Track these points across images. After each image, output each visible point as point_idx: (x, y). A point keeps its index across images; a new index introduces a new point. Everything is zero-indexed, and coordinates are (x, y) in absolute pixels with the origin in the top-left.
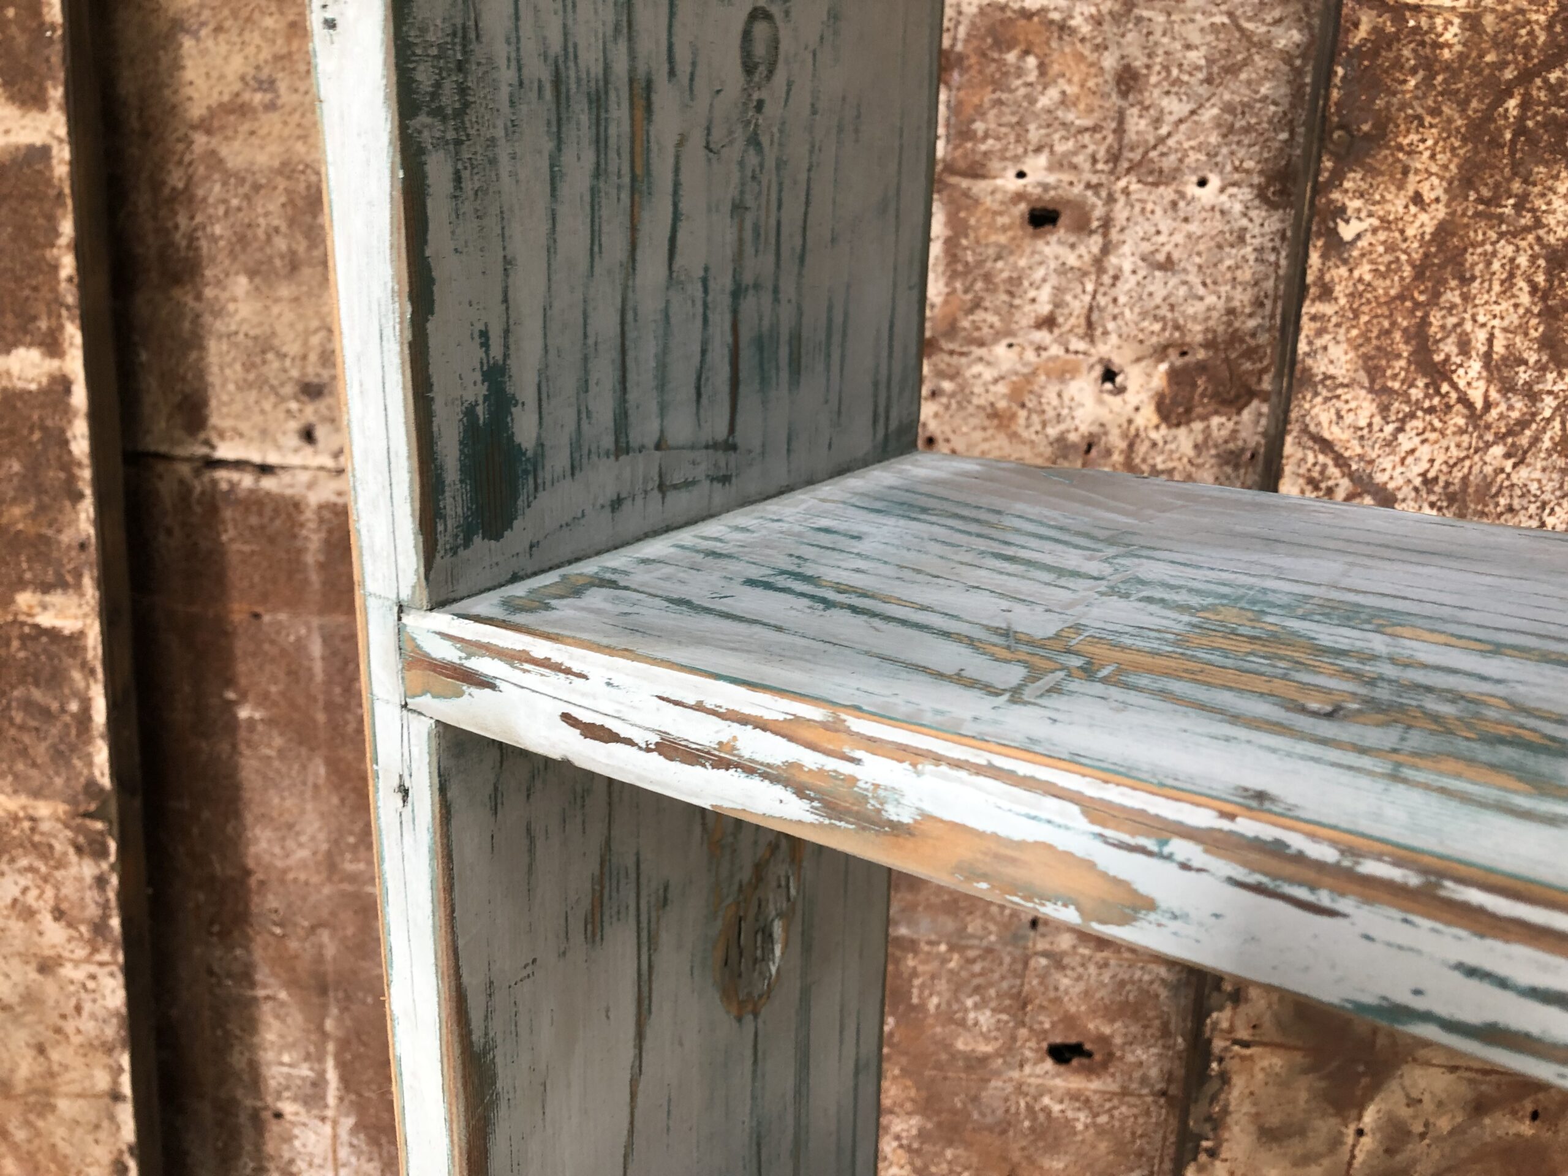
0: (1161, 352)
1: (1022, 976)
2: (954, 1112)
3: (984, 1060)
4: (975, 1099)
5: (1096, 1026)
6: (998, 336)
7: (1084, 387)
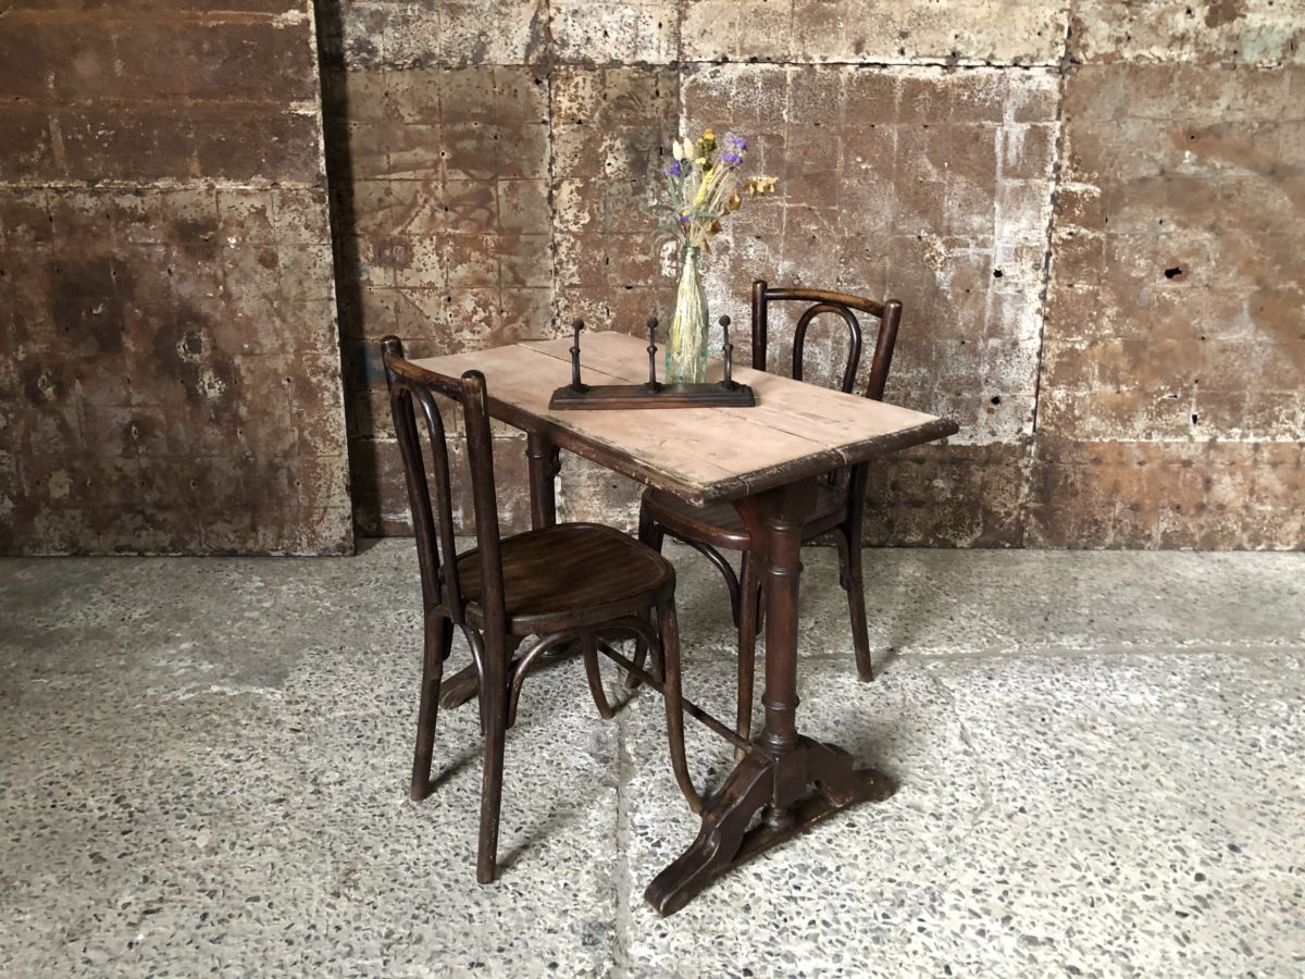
1: (1155, 243)
2: (1129, 302)
3: (1143, 278)
4: (1138, 296)
5: (1183, 260)
7: (1181, 17)
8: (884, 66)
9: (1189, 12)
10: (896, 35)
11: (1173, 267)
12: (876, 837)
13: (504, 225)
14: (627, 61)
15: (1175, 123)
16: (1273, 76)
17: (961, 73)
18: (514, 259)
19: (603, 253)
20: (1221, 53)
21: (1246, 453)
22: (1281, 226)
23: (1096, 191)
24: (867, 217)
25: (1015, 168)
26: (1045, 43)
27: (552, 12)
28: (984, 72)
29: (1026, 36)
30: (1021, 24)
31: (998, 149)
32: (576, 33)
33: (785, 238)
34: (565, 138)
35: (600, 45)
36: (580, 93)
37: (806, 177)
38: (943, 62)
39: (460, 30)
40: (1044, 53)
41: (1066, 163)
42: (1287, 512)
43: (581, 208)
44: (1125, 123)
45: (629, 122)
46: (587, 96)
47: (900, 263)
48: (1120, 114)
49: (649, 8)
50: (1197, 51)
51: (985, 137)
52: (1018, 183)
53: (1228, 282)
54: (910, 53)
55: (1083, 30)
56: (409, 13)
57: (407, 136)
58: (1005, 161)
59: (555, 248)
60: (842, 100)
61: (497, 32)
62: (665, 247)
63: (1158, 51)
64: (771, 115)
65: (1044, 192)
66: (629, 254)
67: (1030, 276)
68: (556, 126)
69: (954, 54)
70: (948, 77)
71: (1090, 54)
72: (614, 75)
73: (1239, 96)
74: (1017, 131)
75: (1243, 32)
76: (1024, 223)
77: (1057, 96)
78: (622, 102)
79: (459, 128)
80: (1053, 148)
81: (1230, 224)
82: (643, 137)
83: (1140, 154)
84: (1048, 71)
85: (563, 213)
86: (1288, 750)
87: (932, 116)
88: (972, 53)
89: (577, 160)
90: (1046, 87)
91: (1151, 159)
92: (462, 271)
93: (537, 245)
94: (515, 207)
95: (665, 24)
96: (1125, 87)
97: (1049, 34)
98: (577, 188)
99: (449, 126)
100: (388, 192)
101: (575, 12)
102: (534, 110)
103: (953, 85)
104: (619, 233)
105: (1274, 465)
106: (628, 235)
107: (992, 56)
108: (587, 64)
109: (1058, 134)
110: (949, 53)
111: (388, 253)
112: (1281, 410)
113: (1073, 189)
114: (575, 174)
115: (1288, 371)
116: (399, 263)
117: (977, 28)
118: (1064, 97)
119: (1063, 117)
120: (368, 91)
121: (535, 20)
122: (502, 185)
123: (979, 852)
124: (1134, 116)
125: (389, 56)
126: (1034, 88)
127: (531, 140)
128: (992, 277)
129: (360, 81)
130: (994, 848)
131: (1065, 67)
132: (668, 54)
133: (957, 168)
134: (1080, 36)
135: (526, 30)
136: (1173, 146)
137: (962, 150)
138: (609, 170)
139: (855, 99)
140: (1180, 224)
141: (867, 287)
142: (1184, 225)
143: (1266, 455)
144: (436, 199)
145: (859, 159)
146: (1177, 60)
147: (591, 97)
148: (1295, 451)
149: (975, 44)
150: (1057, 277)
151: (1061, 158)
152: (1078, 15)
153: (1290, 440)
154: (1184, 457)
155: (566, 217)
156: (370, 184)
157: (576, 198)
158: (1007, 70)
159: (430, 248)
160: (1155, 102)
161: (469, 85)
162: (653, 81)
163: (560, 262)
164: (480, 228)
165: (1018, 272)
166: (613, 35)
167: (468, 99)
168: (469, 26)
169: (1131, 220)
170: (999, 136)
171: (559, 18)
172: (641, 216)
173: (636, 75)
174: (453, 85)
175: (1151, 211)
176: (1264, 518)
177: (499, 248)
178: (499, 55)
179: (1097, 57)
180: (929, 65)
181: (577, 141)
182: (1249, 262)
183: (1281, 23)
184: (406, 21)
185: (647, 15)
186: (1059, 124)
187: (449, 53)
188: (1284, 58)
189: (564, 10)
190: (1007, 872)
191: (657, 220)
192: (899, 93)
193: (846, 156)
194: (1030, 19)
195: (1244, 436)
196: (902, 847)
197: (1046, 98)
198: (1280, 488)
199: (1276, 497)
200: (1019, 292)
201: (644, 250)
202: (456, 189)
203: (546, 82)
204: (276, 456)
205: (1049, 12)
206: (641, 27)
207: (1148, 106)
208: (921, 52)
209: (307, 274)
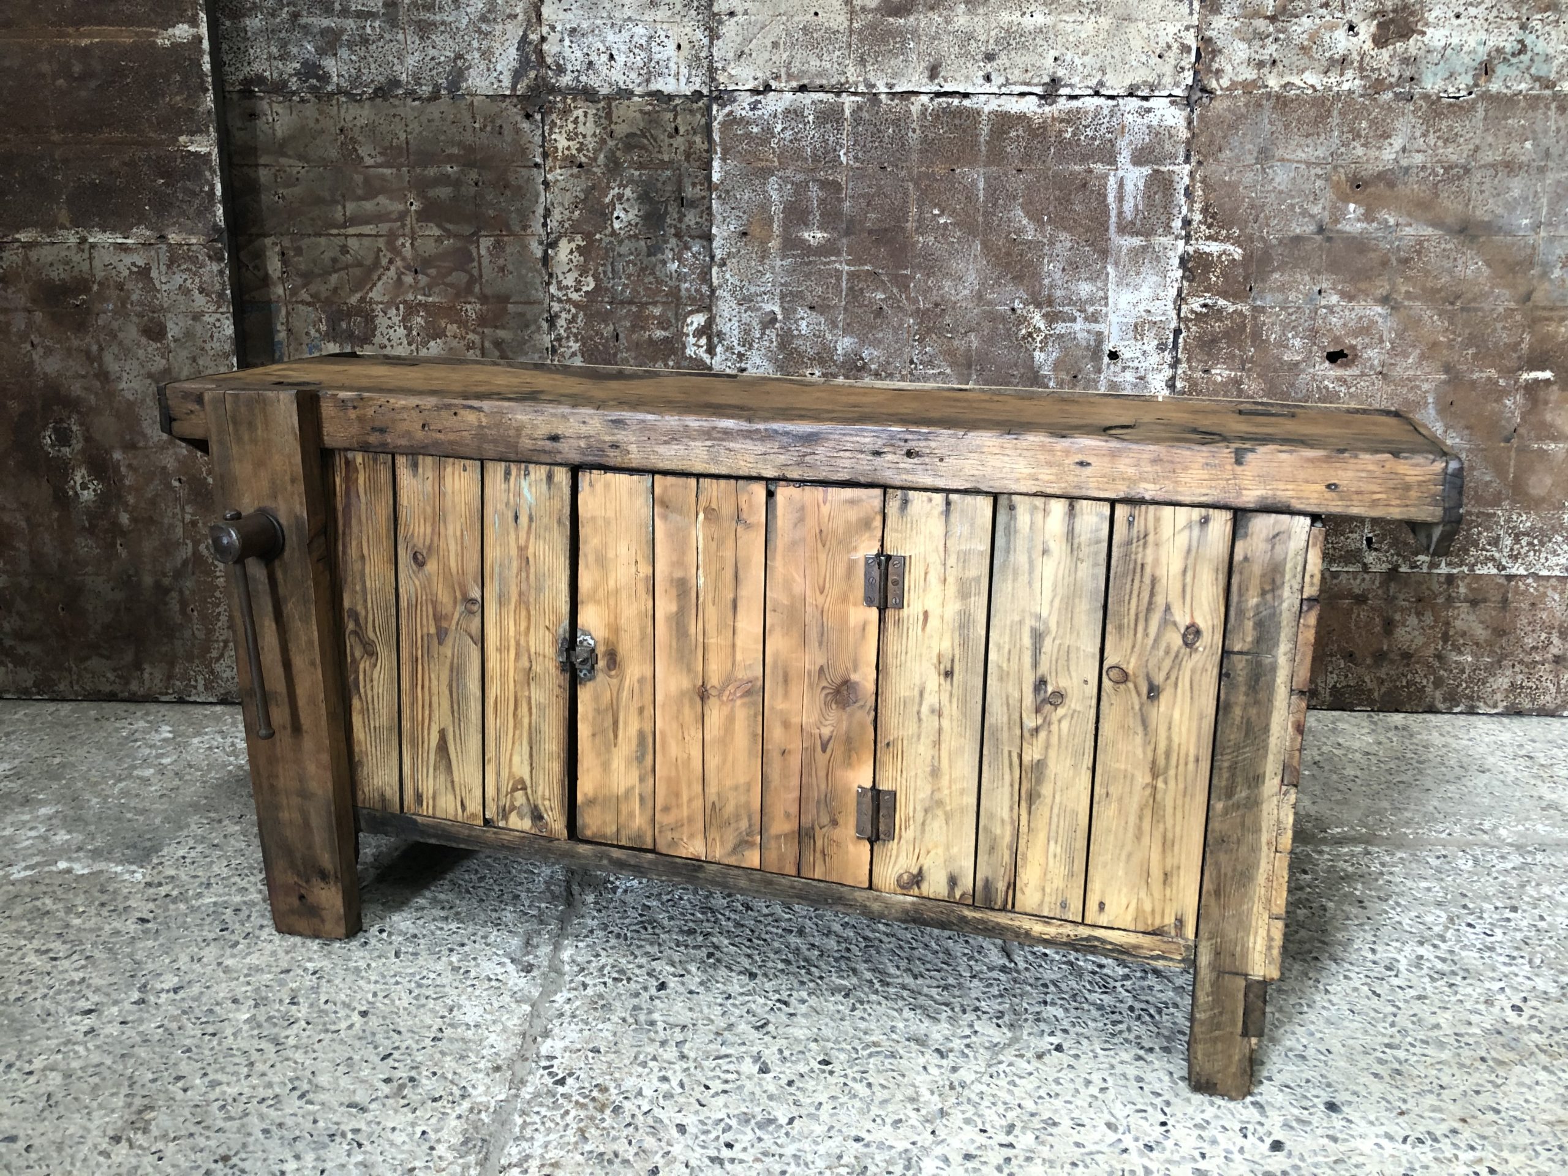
0: (1374, 15)
1: (1314, 319)
2: (1283, 393)
3: (1297, 364)
4: (1292, 385)
5: (1349, 341)
6: (1304, 12)
7: (1341, 34)
8: (966, 95)
9: (1351, 28)
10: (980, 57)
11: (1338, 349)
12: (854, 1079)
13: (488, 291)
14: (638, 91)
15: (1335, 168)
16: (1461, 108)
17: (1063, 104)
18: (501, 334)
19: (611, 328)
20: (1393, 80)
21: (1435, 587)
22: (1474, 300)
23: (1237, 253)
24: (947, 284)
25: (1133, 223)
26: (1168, 69)
27: (545, 30)
28: (1091, 103)
29: (1144, 59)
30: (1137, 43)
31: (1111, 199)
32: (574, 56)
33: (846, 309)
34: (562, 184)
35: (604, 71)
36: (581, 129)
37: (870, 232)
38: (1039, 90)
39: (432, 52)
40: (1167, 80)
41: (1198, 217)
42: (1492, 664)
43: (583, 271)
44: (1271, 167)
45: (640, 166)
46: (589, 133)
47: (990, 340)
48: (1264, 155)
49: (665, 26)
50: (1362, 78)
51: (1093, 182)
52: (1137, 241)
53: (1406, 369)
54: (997, 79)
55: (1216, 52)
56: (369, 30)
57: (367, 181)
58: (1120, 213)
59: (552, 321)
60: (914, 138)
61: (477, 55)
62: (689, 320)
63: (1312, 78)
64: (826, 156)
65: (1170, 254)
66: (643, 328)
67: (1154, 359)
68: (551, 170)
69: (1053, 80)
70: (1047, 109)
71: (1225, 82)
72: (623, 106)
73: (1418, 134)
74: (1134, 177)
75: (1422, 53)
76: (1146, 292)
77: (1184, 134)
78: (633, 141)
79: (432, 171)
80: (1182, 200)
81: (1408, 295)
82: (659, 185)
83: (1292, 206)
84: (1172, 103)
85: (561, 277)
86: (1437, 975)
87: (1027, 158)
88: (1075, 80)
89: (577, 213)
90: (1170, 122)
91: (1305, 213)
92: (435, 348)
93: (529, 316)
94: (502, 269)
95: (685, 45)
96: (1270, 123)
97: (1172, 57)
98: (578, 247)
99: (418, 170)
100: (344, 250)
101: (573, 31)
102: (524, 151)
103: (1053, 119)
104: (631, 302)
105: (1474, 603)
106: (643, 306)
107: (1101, 84)
108: (588, 94)
109: (1187, 180)
110: (1047, 79)
111: (344, 325)
112: (1480, 533)
113: (1207, 250)
114: (575, 229)
115: (1487, 484)
116: (358, 337)
117: (1082, 48)
118: (1193, 135)
119: (1194, 160)
120: (318, 127)
121: (524, 41)
122: (486, 243)
123: (986, 1103)
124: (1283, 160)
125: (344, 84)
126: (1155, 123)
127: (520, 188)
128: (1106, 360)
129: (308, 113)
130: (1008, 1098)
131: (1195, 98)
132: (688, 82)
133: (1060, 223)
134: (1212, 60)
135: (513, 52)
136: (1334, 197)
137: (1065, 201)
138: (617, 225)
139: (931, 136)
140: (1343, 295)
141: (948, 371)
142: (1351, 298)
143: (1462, 590)
144: (404, 259)
145: (936, 212)
146: (1335, 89)
147: (594, 135)
148: (1502, 585)
149: (1080, 68)
150: (1189, 360)
151: (1191, 210)
152: (1208, 34)
153: (1494, 571)
154: (1357, 591)
155: (565, 283)
156: (323, 240)
157: (577, 258)
158: (1120, 101)
159: (396, 320)
160: (1309, 141)
161: (443, 120)
162: (671, 116)
163: (559, 339)
164: (458, 295)
165: (1138, 354)
166: (620, 59)
167: (443, 138)
168: (443, 48)
169: (1282, 289)
170: (1112, 182)
171: (553, 38)
172: (659, 282)
173: (650, 108)
174: (424, 119)
175: (1307, 278)
176: (1463, 671)
177: (482, 321)
178: (478, 82)
179: (1234, 85)
180: (1022, 94)
181: (578, 188)
182: (1435, 345)
183: (1472, 41)
184: (365, 41)
185: (663, 34)
186: (1188, 167)
187: (418, 81)
188: (1476, 85)
189: (559, 28)
190: (1017, 1131)
191: (678, 288)
192: (985, 130)
193: (919, 208)
194: (1148, 38)
195: (1433, 565)
196: (886, 1094)
197: (1171, 136)
198: (1481, 633)
199: (1477, 644)
200: (1141, 378)
201: (663, 324)
202: (429, 247)
203: (538, 117)
204: (164, 575)
205: (1172, 29)
206: (656, 48)
207: (1299, 145)
208: (1012, 79)
209: (203, 349)
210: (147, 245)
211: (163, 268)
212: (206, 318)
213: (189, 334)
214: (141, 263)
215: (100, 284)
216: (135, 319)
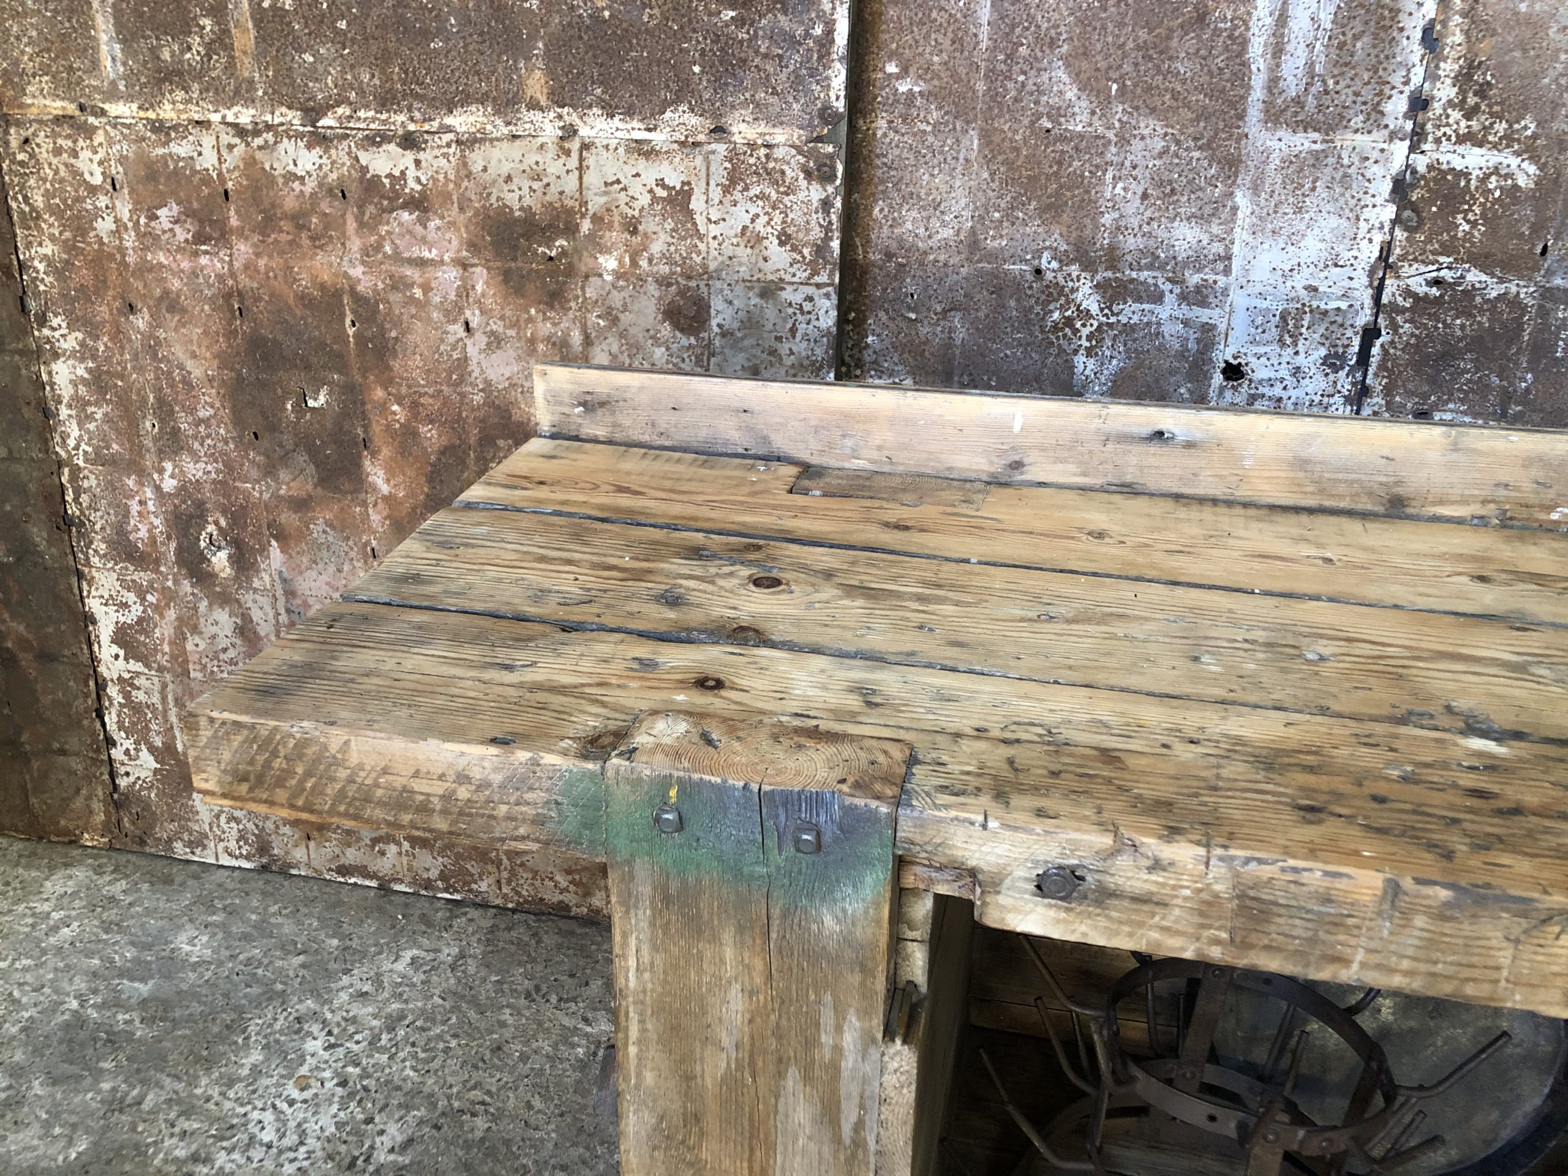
209: (773, 352)
210: (689, 145)
211: (716, 193)
212: (787, 294)
213: (751, 323)
214: (674, 180)
215: (597, 219)
216: (652, 288)
